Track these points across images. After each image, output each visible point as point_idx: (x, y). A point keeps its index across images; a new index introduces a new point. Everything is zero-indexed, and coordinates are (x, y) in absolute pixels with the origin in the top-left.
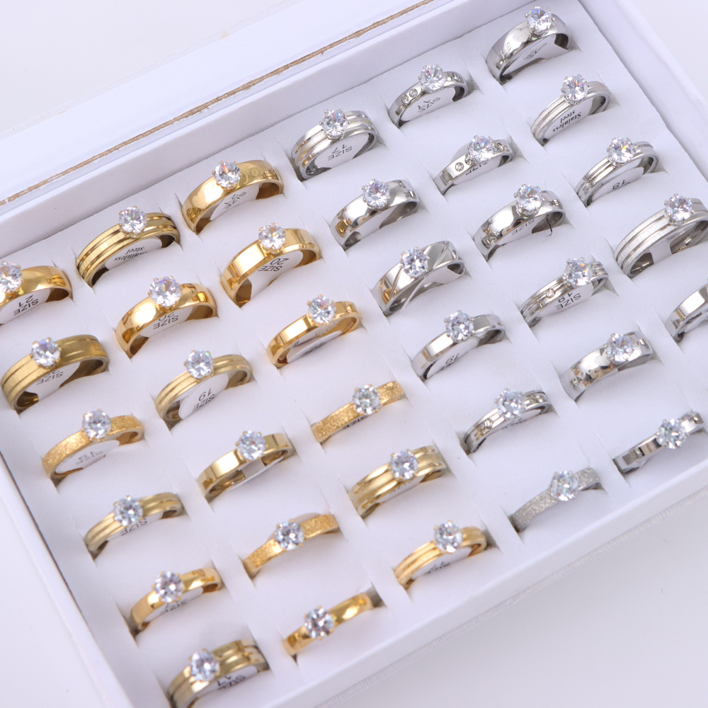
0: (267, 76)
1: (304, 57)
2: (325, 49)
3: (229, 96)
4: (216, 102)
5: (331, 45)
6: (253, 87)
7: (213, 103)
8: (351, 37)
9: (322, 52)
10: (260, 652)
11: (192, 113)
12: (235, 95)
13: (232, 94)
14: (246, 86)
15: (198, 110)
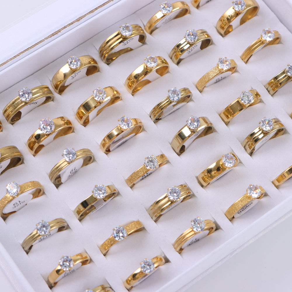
0: (88, 14)
3: (70, 25)
6: (81, 20)
7: (63, 29)
12: (73, 24)
13: (71, 24)
14: (78, 20)
15: (56, 33)
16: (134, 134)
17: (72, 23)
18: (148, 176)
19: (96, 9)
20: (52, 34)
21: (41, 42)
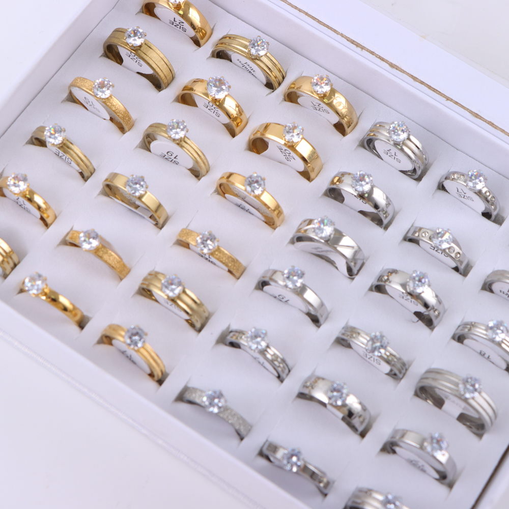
0: (408, 74)
1: (437, 90)
2: (452, 100)
3: (378, 58)
4: (369, 52)
5: (456, 102)
6: (395, 70)
7: (367, 51)
8: (471, 112)
9: (448, 100)
10: (13, 269)
11: (353, 42)
12: (382, 62)
13: (380, 59)
14: (392, 65)
15: (358, 45)
16: (263, 219)
17: (383, 59)
18: (207, 259)
19: (422, 83)
20: (354, 41)
21: (335, 31)
